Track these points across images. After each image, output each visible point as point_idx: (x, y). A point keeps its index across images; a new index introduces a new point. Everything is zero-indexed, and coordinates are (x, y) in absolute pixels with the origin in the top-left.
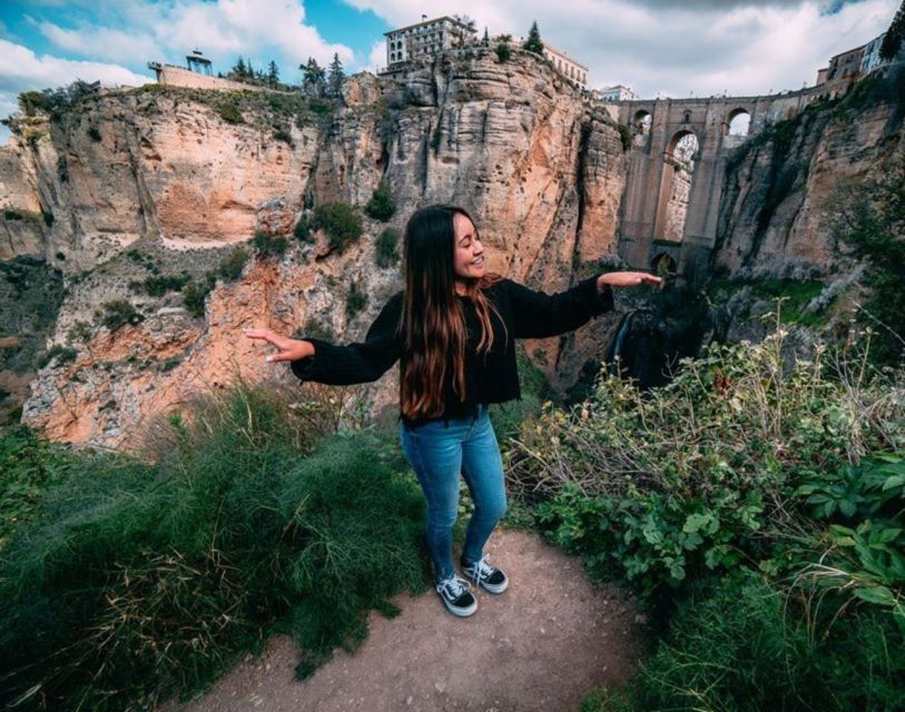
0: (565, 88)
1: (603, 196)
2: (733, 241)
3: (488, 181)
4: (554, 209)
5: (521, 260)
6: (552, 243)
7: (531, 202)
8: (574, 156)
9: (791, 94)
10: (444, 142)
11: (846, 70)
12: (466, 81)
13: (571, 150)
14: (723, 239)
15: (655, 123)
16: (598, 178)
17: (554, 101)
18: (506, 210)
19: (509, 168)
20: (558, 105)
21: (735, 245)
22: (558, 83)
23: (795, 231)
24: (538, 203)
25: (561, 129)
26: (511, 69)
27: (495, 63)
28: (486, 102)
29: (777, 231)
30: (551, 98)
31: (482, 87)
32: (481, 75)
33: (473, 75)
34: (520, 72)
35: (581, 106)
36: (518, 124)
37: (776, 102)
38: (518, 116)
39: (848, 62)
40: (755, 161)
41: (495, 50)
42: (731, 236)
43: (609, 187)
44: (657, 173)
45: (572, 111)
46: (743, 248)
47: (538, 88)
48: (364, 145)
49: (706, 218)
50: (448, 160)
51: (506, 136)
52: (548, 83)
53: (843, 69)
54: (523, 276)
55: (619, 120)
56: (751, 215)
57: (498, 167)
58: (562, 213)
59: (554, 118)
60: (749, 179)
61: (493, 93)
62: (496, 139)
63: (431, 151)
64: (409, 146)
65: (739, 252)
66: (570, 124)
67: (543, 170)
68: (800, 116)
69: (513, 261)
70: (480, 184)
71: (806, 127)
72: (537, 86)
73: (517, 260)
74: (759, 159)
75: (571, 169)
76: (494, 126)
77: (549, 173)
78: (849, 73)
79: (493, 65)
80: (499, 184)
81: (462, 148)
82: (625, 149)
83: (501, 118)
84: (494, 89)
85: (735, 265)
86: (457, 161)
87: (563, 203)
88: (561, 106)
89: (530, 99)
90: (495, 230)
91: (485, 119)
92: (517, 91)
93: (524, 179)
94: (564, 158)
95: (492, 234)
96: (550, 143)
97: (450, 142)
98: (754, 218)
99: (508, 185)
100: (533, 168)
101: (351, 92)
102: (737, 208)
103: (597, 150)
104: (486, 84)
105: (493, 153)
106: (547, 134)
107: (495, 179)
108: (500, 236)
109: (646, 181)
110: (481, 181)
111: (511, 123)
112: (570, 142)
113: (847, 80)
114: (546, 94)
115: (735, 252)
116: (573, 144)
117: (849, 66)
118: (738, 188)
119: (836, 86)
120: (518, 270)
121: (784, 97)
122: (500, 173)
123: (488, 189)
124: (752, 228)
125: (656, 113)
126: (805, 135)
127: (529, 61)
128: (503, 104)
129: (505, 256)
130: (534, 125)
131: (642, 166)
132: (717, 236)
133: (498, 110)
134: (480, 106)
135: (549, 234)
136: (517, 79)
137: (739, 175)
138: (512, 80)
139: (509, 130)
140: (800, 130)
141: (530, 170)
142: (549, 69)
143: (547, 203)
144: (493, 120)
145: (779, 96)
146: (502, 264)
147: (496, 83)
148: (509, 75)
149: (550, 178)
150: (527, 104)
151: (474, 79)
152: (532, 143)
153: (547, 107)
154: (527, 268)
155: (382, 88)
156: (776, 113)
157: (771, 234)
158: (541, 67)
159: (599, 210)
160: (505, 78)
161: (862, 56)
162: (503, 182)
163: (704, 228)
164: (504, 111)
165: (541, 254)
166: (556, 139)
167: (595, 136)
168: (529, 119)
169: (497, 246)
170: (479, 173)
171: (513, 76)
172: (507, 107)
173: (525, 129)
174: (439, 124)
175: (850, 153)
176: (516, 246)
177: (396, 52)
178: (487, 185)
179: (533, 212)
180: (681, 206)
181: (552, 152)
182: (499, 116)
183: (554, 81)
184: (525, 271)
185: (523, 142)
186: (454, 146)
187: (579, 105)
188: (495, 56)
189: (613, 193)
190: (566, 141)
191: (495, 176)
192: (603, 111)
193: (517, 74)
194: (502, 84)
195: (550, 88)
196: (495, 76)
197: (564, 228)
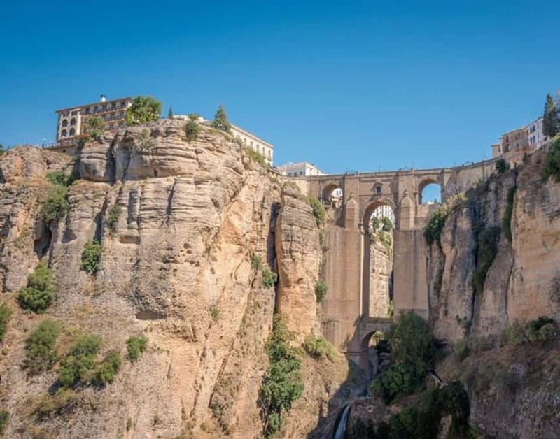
0: (254, 165)
1: (301, 273)
2: (449, 308)
3: (176, 262)
4: (248, 290)
5: (214, 353)
6: (248, 330)
7: (223, 284)
8: (266, 232)
9: (475, 166)
10: (123, 219)
11: (518, 145)
12: (151, 157)
13: (263, 226)
14: (437, 309)
15: (347, 197)
16: (294, 254)
17: (243, 176)
18: (194, 294)
19: (200, 247)
20: (247, 181)
21: (453, 314)
22: (246, 160)
23: (513, 291)
24: (230, 284)
25: (251, 205)
26: (200, 145)
27: (183, 140)
28: (172, 178)
29: (495, 294)
30: (241, 174)
31: (169, 163)
32: (168, 151)
33: (159, 151)
34: (209, 149)
35: (269, 182)
36: (208, 199)
37: (462, 172)
38: (209, 192)
39: (517, 138)
40: (455, 227)
41: (183, 128)
42: (446, 305)
43: (306, 263)
44: (355, 246)
45: (262, 186)
46: (462, 316)
47: (227, 165)
48: (21, 223)
49: (415, 289)
50: (126, 239)
51: (196, 212)
52: (238, 159)
53: (515, 144)
54: (217, 372)
55: (310, 194)
56: (464, 280)
57: (186, 246)
58: (256, 294)
59: (244, 194)
60: (453, 245)
61: (180, 169)
62: (185, 215)
63: (107, 230)
64: (80, 224)
65: (459, 320)
66: (260, 199)
67: (235, 248)
68: (488, 183)
69: (204, 355)
70: (165, 265)
71: (496, 192)
72: (227, 161)
73: (209, 353)
74: (459, 224)
75: (263, 246)
76: (182, 202)
77: (241, 252)
78: (521, 147)
79: (181, 142)
80: (188, 264)
81: (143, 225)
82: (318, 224)
83: (189, 193)
84: (181, 165)
85: (456, 335)
86: (138, 240)
87: (257, 284)
88: (250, 182)
89: (220, 174)
90: (182, 318)
91: (172, 194)
92: (206, 167)
93: (215, 259)
94: (255, 234)
95: (179, 323)
96: (241, 219)
97: (130, 220)
98: (467, 284)
99: (198, 265)
100: (222, 246)
101: (12, 166)
102: (446, 275)
103: (291, 225)
104: (174, 160)
105: (182, 231)
106: (237, 209)
107: (184, 258)
108: (189, 325)
109: (344, 254)
110: (167, 262)
111: (200, 199)
112: (261, 218)
113: (521, 152)
114: (236, 170)
115: (453, 321)
116: (264, 220)
117: (519, 141)
118: (443, 255)
119: (513, 157)
120: (211, 365)
121: (468, 167)
122: (189, 252)
123: (175, 270)
124: (467, 294)
125: (346, 186)
126: (497, 199)
127: (219, 140)
128: (192, 180)
129: (194, 349)
130: (225, 201)
131: (338, 239)
132: (430, 307)
133: (187, 186)
134: (166, 182)
135: (244, 320)
136: (206, 156)
137: (442, 241)
138: (200, 156)
139: (199, 206)
140: (491, 196)
141: (220, 249)
142: (238, 147)
143: (241, 284)
144: (181, 195)
145: (463, 168)
146: (192, 359)
147: (183, 159)
148: (197, 152)
149: (242, 256)
150: (218, 179)
151: (160, 155)
152: (223, 219)
153: (237, 183)
154: (221, 362)
155: (49, 163)
156: (465, 183)
157: (489, 296)
158: (230, 144)
159: (297, 289)
160: (193, 154)
161: (528, 135)
162: (192, 262)
163: (415, 299)
164: (194, 186)
165: (237, 345)
166: (247, 215)
167: (286, 211)
168: (220, 194)
169: (185, 338)
170: (164, 253)
171: (202, 152)
172: (196, 183)
173: (216, 204)
174: (118, 200)
175: (547, 212)
176: (206, 336)
177: (68, 128)
178: (174, 266)
179: (226, 295)
180: (381, 279)
181: (243, 228)
182: (187, 192)
183: (243, 157)
184: (219, 367)
185: (214, 218)
186: (134, 224)
187: (267, 180)
188: (183, 133)
189: (311, 269)
190: (257, 217)
191: (183, 256)
192: (293, 185)
193: (206, 151)
194: (191, 160)
195: (239, 164)
196: (183, 153)
197: (260, 312)
